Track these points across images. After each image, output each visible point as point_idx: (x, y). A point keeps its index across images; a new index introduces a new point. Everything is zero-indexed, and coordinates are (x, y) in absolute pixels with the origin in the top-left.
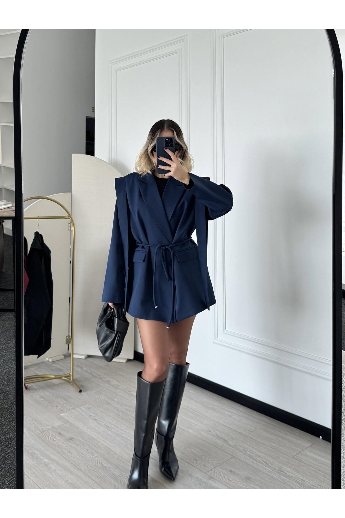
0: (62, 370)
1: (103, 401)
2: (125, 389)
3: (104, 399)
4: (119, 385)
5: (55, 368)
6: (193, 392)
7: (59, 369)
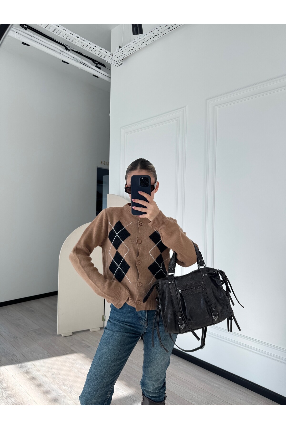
0: (89, 346)
1: (124, 375)
2: (138, 364)
3: (124, 373)
4: (132, 360)
5: (84, 345)
6: (186, 366)
7: (88, 346)
